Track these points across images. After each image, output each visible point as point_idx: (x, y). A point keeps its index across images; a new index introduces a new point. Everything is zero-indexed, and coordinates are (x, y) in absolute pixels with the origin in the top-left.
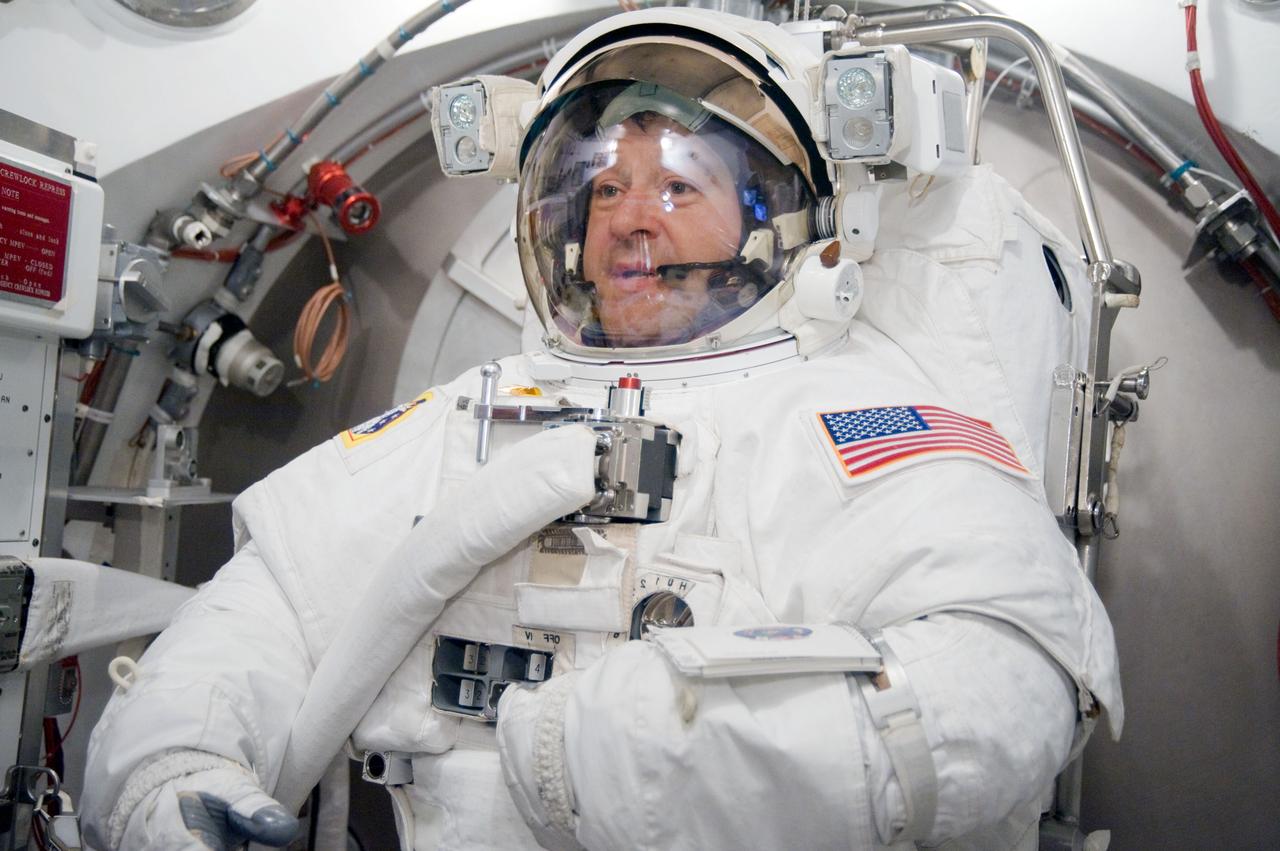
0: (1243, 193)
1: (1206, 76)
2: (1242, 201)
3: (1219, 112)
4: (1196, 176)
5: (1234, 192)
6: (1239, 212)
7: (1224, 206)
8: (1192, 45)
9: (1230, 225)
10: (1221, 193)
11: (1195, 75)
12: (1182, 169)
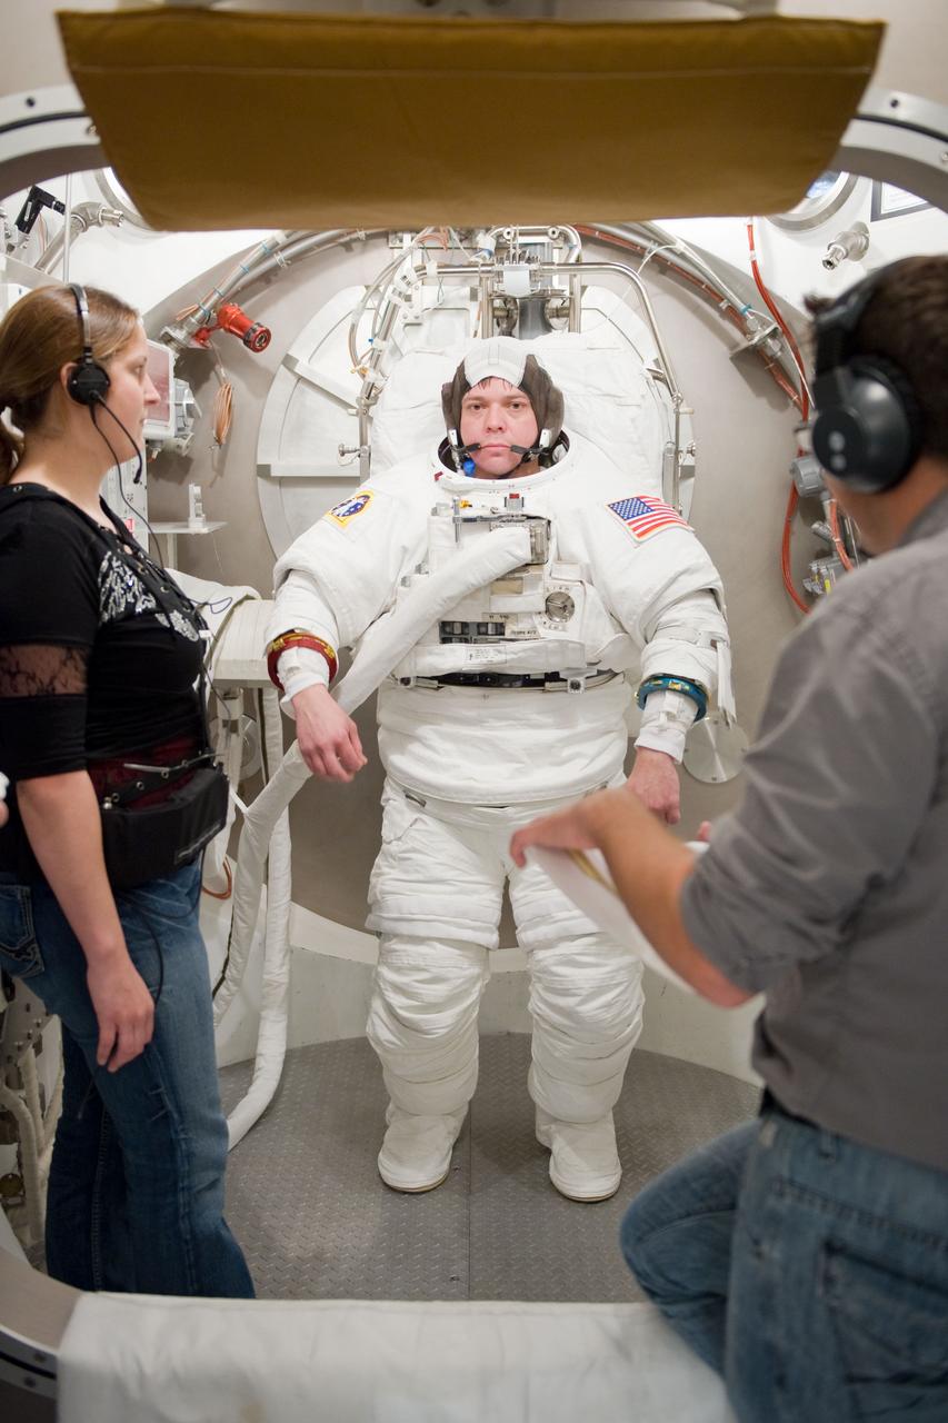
0: (775, 325)
1: (759, 264)
2: (776, 329)
3: (766, 283)
4: (750, 313)
5: (771, 324)
6: (773, 334)
7: (768, 331)
8: (752, 248)
9: (769, 340)
10: (764, 324)
11: (754, 263)
12: (745, 310)
